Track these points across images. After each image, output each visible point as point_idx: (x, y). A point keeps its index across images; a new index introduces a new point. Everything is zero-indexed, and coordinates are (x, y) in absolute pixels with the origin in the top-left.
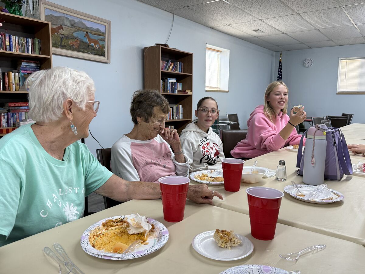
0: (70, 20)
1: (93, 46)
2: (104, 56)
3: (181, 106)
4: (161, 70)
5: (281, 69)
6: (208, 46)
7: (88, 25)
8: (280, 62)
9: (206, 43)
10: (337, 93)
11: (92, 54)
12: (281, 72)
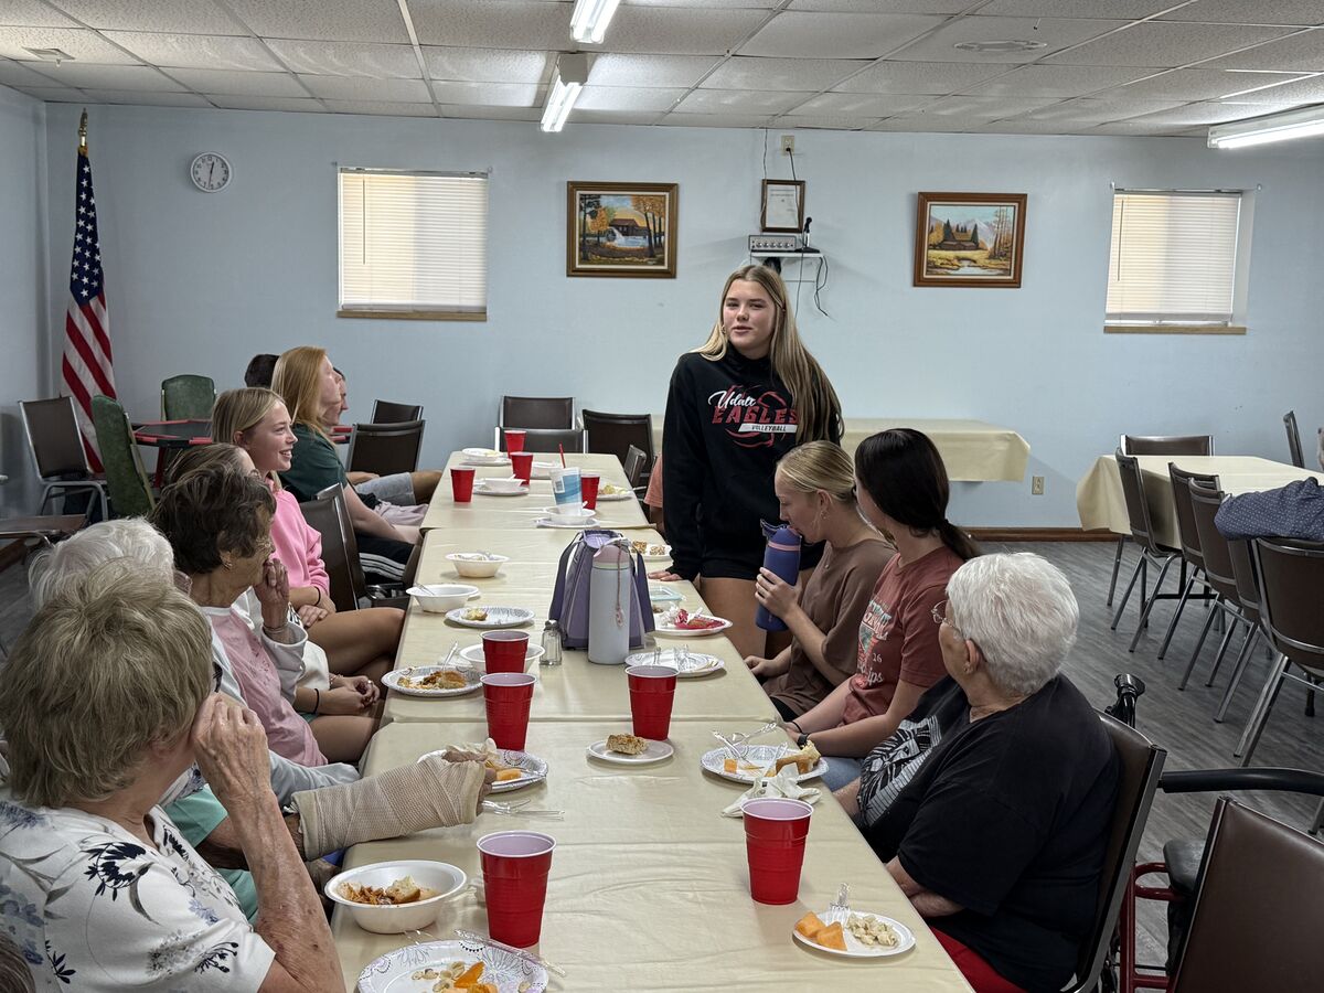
5: (90, 194)
8: (83, 160)
10: (339, 312)
12: (91, 208)
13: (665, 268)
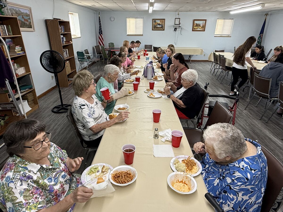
0: (15, 10)
1: (26, 23)
2: (32, 28)
3: (67, 49)
4: (60, 33)
5: (100, 22)
6: (69, 12)
7: (22, 11)
8: (99, 18)
9: (69, 11)
10: (127, 35)
11: (27, 27)
12: (100, 24)
13: (163, 29)
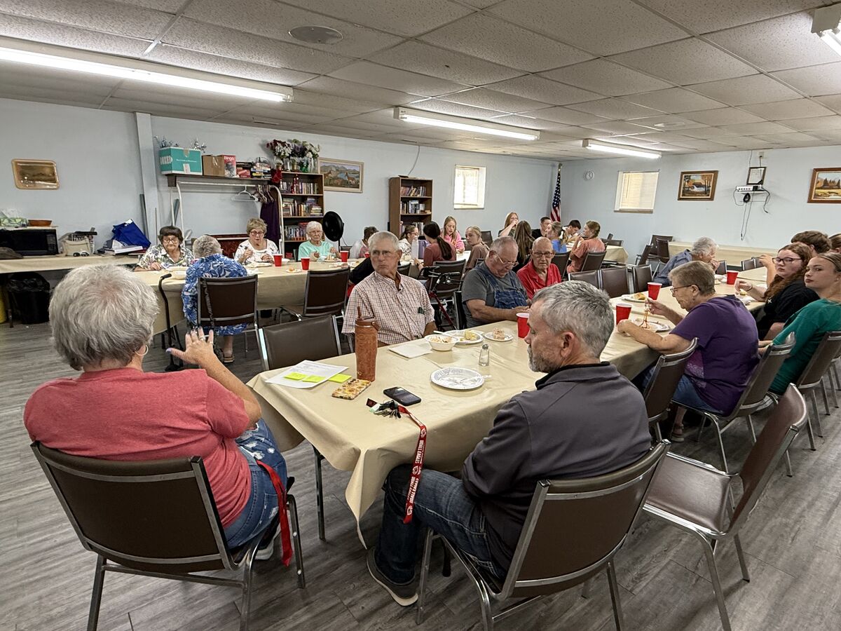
0: (336, 167)
1: (351, 182)
2: (359, 188)
8: (559, 175)
11: (351, 187)
13: (709, 197)
